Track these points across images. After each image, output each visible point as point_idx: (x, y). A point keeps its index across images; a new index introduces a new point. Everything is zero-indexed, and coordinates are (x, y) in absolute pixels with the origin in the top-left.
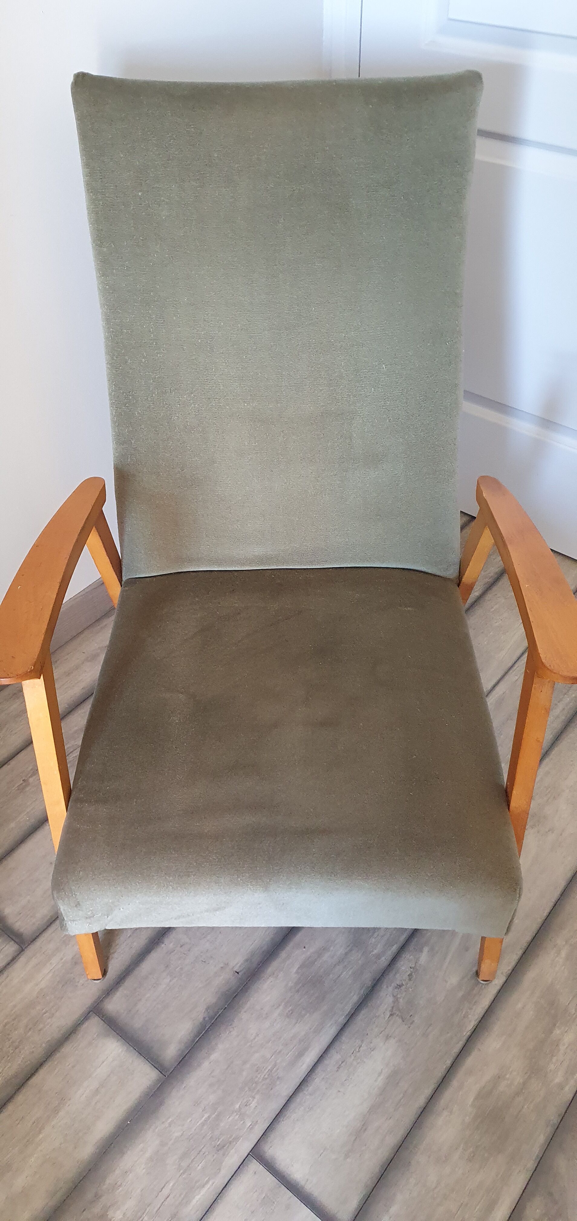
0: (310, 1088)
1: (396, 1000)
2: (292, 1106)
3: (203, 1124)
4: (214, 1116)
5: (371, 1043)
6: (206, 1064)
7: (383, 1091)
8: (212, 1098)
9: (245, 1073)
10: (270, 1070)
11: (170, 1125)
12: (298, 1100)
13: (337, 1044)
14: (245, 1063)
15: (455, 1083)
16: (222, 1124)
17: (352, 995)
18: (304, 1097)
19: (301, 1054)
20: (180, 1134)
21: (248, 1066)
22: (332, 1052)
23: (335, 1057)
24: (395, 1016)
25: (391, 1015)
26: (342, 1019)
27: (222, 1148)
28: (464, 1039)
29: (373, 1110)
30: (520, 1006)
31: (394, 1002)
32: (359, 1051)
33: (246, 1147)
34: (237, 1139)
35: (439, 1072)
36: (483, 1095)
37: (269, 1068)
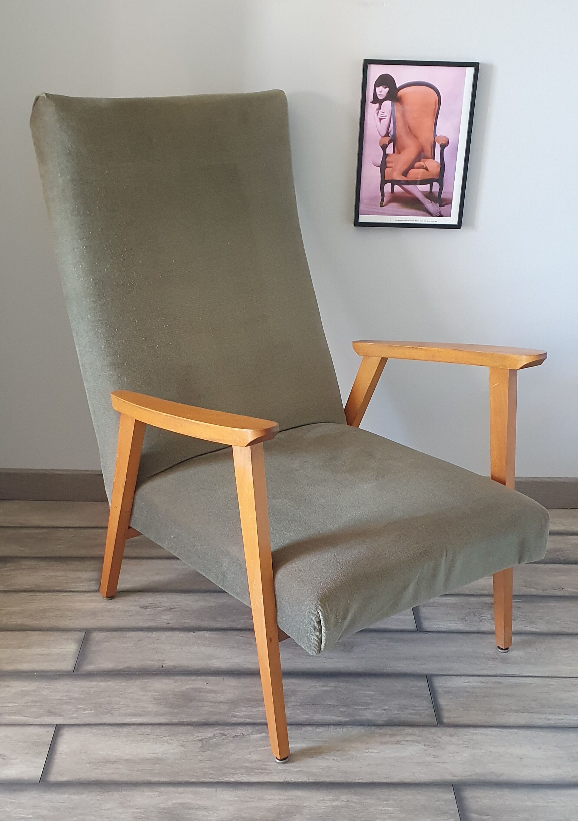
0: (118, 729)
1: (214, 737)
2: (100, 727)
3: (59, 699)
4: (66, 701)
5: (172, 740)
6: (94, 683)
7: (144, 760)
8: (76, 695)
9: (102, 700)
10: (114, 709)
11: (48, 688)
12: (106, 728)
13: (157, 726)
14: (110, 697)
15: (181, 789)
16: (65, 706)
17: (196, 717)
18: (110, 730)
19: (134, 715)
20: (45, 694)
21: (108, 699)
22: (150, 727)
23: (148, 730)
24: (201, 742)
25: (200, 740)
26: (175, 720)
27: (50, 713)
28: (217, 780)
29: (127, 761)
30: (270, 797)
31: (210, 737)
32: (161, 738)
33: (59, 721)
34: (62, 716)
35: (180, 779)
36: (183, 805)
37: (115, 707)
